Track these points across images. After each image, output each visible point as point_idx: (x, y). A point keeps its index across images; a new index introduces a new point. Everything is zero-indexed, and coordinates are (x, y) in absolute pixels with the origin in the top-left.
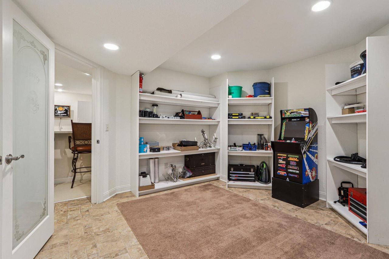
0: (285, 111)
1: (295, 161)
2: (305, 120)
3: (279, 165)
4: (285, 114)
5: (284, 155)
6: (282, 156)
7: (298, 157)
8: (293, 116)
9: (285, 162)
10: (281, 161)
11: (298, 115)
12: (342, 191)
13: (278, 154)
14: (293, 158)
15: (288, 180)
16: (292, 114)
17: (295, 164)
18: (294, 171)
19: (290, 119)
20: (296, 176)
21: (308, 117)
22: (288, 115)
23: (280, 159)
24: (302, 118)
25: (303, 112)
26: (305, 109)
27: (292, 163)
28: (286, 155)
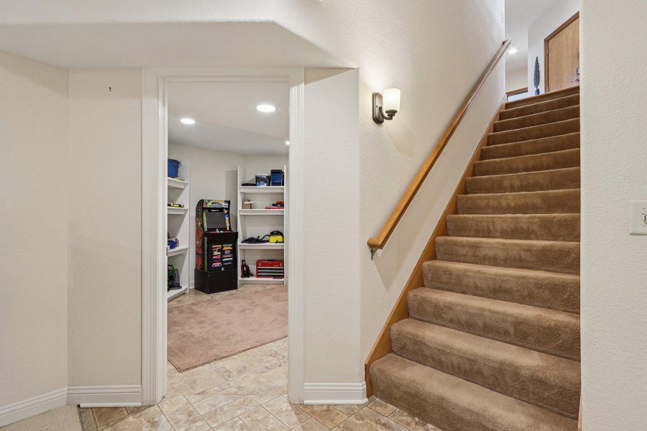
0: (207, 201)
1: (229, 250)
2: (223, 211)
3: (214, 257)
4: (207, 203)
5: (219, 246)
6: (216, 248)
7: (231, 245)
8: (214, 207)
9: (220, 253)
10: (216, 253)
11: (219, 207)
12: (245, 268)
13: (213, 247)
14: (227, 248)
15: (223, 269)
16: (214, 204)
17: (229, 252)
18: (228, 259)
19: (210, 209)
20: (230, 263)
21: (226, 209)
22: (209, 205)
23: (215, 251)
24: (221, 210)
25: (223, 204)
26: (225, 201)
27: (226, 252)
28: (221, 246)
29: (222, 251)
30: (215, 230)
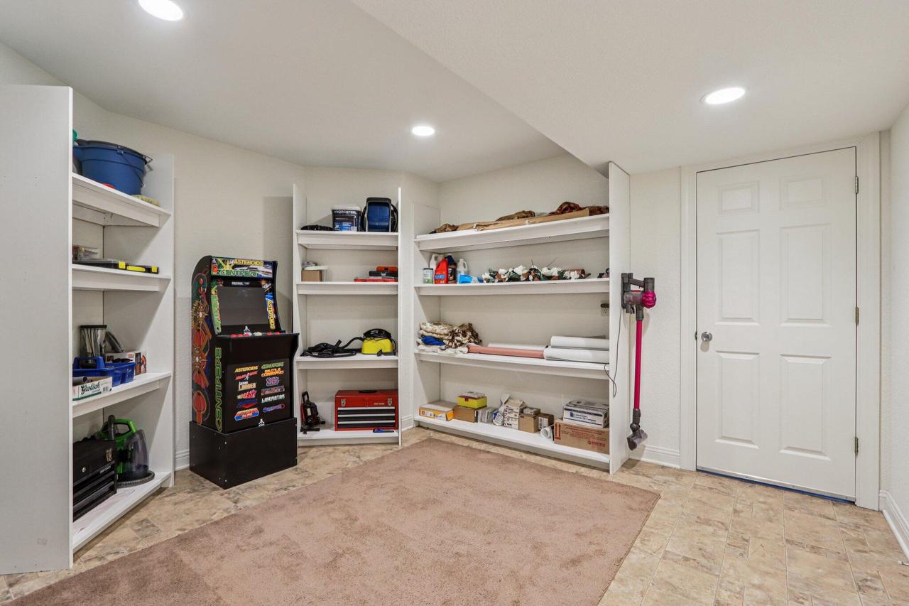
0: (220, 261)
1: (277, 375)
2: (260, 286)
3: (239, 397)
4: (220, 266)
5: (252, 368)
6: (246, 373)
7: (281, 364)
8: (239, 275)
9: (254, 385)
10: (244, 386)
11: (251, 274)
12: (309, 410)
13: (237, 370)
14: (272, 371)
15: (262, 423)
16: (238, 269)
17: (277, 381)
18: (274, 398)
19: (227, 280)
20: (279, 407)
21: (267, 280)
22: (227, 270)
23: (243, 380)
24: (255, 282)
25: (261, 268)
26: (266, 263)
27: (270, 382)
28: (256, 368)
29: (260, 381)
30: (240, 329)
